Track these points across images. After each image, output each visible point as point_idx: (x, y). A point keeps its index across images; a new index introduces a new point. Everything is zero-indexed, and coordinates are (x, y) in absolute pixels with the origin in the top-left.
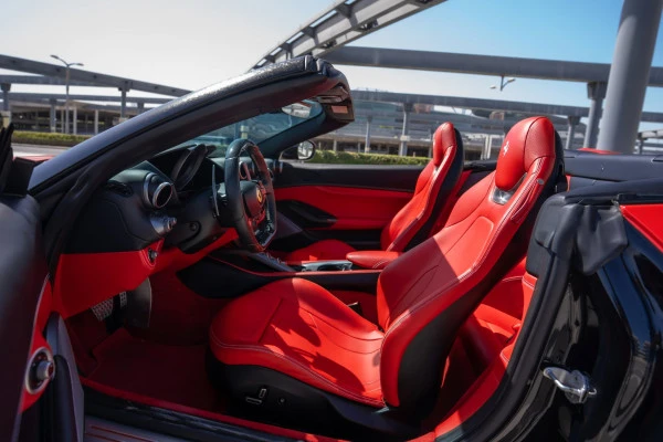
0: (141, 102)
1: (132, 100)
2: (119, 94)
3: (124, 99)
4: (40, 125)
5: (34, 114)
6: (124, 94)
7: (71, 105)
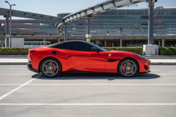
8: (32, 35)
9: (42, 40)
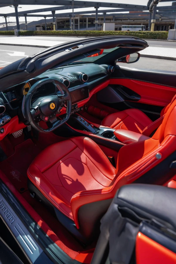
0: (105, 12)
1: (101, 11)
2: (95, 9)
3: (97, 11)
4: (67, 26)
5: (64, 21)
6: (97, 9)
7: (77, 16)
8: (134, 21)
9: (140, 24)
